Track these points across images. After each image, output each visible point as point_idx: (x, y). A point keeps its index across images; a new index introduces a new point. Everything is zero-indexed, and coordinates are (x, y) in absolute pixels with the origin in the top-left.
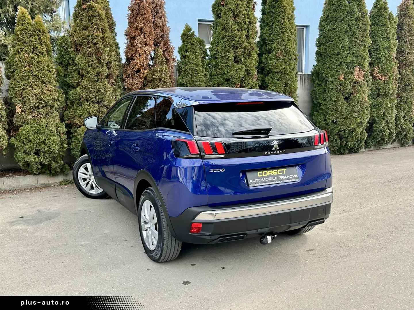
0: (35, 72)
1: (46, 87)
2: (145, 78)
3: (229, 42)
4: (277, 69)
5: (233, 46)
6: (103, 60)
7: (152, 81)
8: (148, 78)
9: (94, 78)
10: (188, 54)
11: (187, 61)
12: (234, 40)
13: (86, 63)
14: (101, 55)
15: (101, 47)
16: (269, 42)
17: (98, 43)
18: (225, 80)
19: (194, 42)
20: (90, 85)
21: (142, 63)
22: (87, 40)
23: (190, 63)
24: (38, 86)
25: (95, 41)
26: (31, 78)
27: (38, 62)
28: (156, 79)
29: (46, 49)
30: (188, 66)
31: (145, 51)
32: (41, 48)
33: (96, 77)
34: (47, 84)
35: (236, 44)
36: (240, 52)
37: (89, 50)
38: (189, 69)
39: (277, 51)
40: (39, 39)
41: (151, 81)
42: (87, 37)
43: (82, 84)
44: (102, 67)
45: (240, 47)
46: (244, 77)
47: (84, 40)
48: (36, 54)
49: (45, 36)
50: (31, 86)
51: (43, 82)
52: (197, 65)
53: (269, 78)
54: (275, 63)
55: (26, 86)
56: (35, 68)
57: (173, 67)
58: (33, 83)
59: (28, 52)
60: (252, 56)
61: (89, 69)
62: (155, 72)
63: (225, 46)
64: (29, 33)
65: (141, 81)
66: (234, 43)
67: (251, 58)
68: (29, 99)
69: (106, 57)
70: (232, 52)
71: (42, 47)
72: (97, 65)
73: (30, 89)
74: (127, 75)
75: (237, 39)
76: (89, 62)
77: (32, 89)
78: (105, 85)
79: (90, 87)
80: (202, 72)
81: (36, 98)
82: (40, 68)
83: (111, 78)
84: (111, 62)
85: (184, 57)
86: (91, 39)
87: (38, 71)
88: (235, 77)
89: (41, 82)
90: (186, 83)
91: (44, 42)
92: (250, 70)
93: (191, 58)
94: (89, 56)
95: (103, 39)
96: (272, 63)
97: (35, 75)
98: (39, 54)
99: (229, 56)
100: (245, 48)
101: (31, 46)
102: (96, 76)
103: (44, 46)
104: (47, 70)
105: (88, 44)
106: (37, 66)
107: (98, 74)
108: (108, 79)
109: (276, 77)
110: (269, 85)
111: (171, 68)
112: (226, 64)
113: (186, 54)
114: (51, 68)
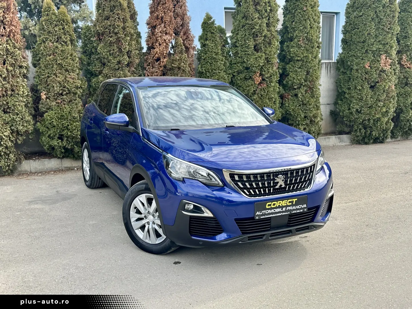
0: (59, 60)
1: (70, 75)
2: (165, 67)
3: (249, 30)
4: (299, 57)
5: (253, 34)
6: (124, 49)
7: (172, 69)
8: (167, 67)
9: (115, 67)
10: (207, 42)
11: (207, 49)
12: (254, 28)
13: (107, 52)
14: (122, 44)
15: (122, 37)
16: (291, 30)
17: (119, 33)
18: (244, 68)
19: (214, 30)
20: (111, 74)
21: (162, 51)
22: (108, 29)
23: (209, 51)
24: (62, 74)
25: (116, 30)
26: (55, 66)
27: (62, 51)
28: (175, 67)
29: (69, 39)
30: (207, 54)
31: (165, 40)
32: (64, 37)
33: (117, 66)
34: (70, 72)
35: (256, 32)
36: (260, 40)
37: (111, 39)
38: (209, 58)
39: (299, 39)
40: (63, 29)
41: (170, 69)
42: (109, 27)
43: (104, 72)
44: (123, 56)
45: (260, 36)
46: (263, 66)
47: (105, 29)
48: (60, 43)
49: (69, 26)
50: (55, 74)
51: (67, 70)
52: (217, 54)
53: (290, 66)
54: (297, 51)
55: (51, 74)
56: (59, 57)
57: (193, 55)
58: (57, 71)
59: (52, 41)
60: (272, 44)
61: (110, 58)
62: (175, 60)
63: (245, 34)
64: (54, 23)
65: (160, 69)
66: (254, 31)
67: (271, 46)
68: (53, 87)
69: (127, 46)
70: (252, 40)
71: (66, 37)
72: (118, 54)
73: (54, 77)
74: (148, 63)
75: (257, 28)
76: (110, 51)
77: (56, 77)
78: (125, 74)
79: (111, 75)
80: (222, 61)
81: (60, 85)
82: (63, 57)
83: (131, 67)
84: (132, 51)
85: (203, 45)
86: (113, 28)
87: (62, 59)
88: (255, 65)
89: (64, 70)
90: (206, 71)
91: (68, 31)
92: (270, 59)
93: (211, 47)
94: (110, 46)
95: (124, 28)
96: (293, 51)
97: (59, 64)
98: (62, 43)
99: (249, 45)
100: (265, 36)
101: (55, 35)
102: (117, 64)
103: (68, 35)
104: (71, 59)
105: (110, 34)
106: (60, 54)
107: (119, 62)
108: (129, 68)
109: (298, 66)
110: (290, 73)
111: (190, 57)
112: (246, 53)
113: (206, 42)
114: (74, 57)
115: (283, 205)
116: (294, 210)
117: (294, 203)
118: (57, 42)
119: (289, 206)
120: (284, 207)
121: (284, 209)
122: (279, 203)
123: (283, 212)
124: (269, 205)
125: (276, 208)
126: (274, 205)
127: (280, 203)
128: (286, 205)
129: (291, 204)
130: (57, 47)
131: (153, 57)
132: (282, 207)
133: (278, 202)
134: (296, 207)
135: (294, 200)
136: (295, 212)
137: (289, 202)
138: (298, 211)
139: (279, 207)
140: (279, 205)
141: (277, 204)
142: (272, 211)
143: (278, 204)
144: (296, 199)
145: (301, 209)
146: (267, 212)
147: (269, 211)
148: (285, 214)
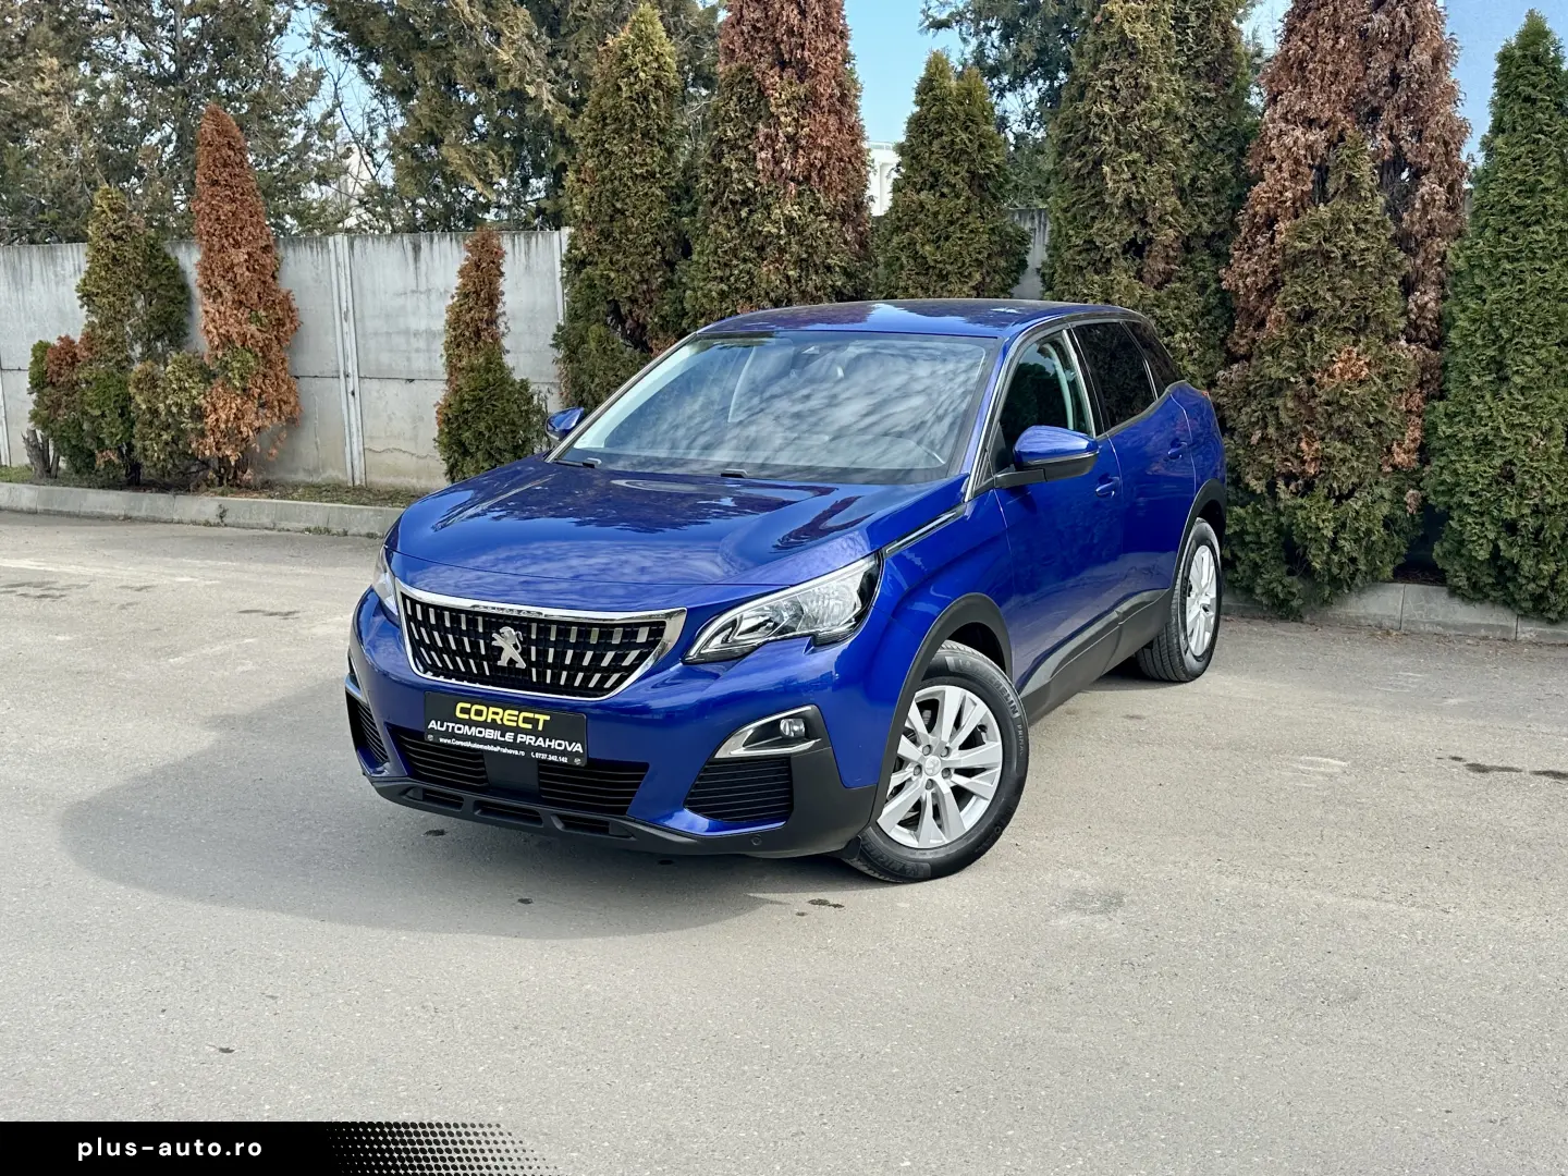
27: (936, 214)
64: (932, 128)
104: (961, 239)
108: (1138, 261)
114: (971, 231)
115: (506, 723)
116: (540, 749)
117: (540, 728)
118: (932, 187)
119: (526, 732)
120: (510, 729)
121: (509, 737)
122: (494, 713)
123: (504, 744)
124: (464, 711)
125: (485, 725)
126: (479, 713)
127: (497, 714)
128: (514, 724)
129: (530, 726)
130: (922, 205)
131: (1255, 216)
132: (504, 729)
133: (492, 709)
134: (547, 743)
135: (542, 718)
136: (544, 756)
137: (526, 720)
138: (553, 758)
139: (493, 725)
140: (494, 720)
141: (489, 714)
142: (474, 731)
143: (491, 716)
144: (548, 718)
145: (564, 753)
146: (459, 729)
147: (465, 730)
148: (510, 752)
